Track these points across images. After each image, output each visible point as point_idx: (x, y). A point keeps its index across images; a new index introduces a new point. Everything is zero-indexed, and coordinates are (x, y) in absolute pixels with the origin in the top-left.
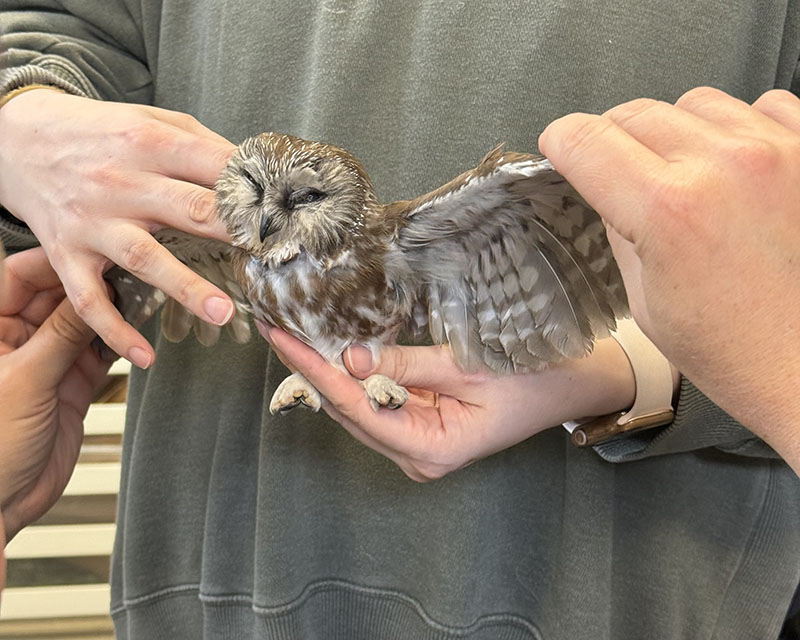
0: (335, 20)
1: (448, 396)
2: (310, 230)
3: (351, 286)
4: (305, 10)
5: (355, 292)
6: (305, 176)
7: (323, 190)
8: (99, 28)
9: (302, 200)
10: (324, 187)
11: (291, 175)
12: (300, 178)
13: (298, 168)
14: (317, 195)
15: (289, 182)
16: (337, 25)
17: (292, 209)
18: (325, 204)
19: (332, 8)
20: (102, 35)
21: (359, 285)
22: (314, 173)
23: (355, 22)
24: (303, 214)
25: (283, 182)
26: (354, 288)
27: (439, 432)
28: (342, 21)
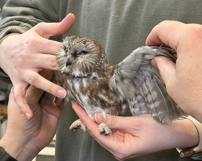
0: (115, 19)
1: (129, 133)
2: (80, 63)
3: (96, 87)
4: (108, 16)
5: (97, 90)
6: (81, 46)
7: (87, 51)
8: (47, 15)
9: (80, 54)
10: (87, 50)
11: (76, 46)
12: (79, 47)
13: (78, 43)
14: (85, 52)
15: (75, 48)
16: (116, 20)
17: (76, 57)
18: (87, 55)
19: (115, 15)
20: (47, 17)
21: (99, 87)
22: (83, 45)
23: (121, 19)
24: (79, 58)
25: (74, 48)
26: (97, 88)
27: (122, 143)
28: (117, 19)
